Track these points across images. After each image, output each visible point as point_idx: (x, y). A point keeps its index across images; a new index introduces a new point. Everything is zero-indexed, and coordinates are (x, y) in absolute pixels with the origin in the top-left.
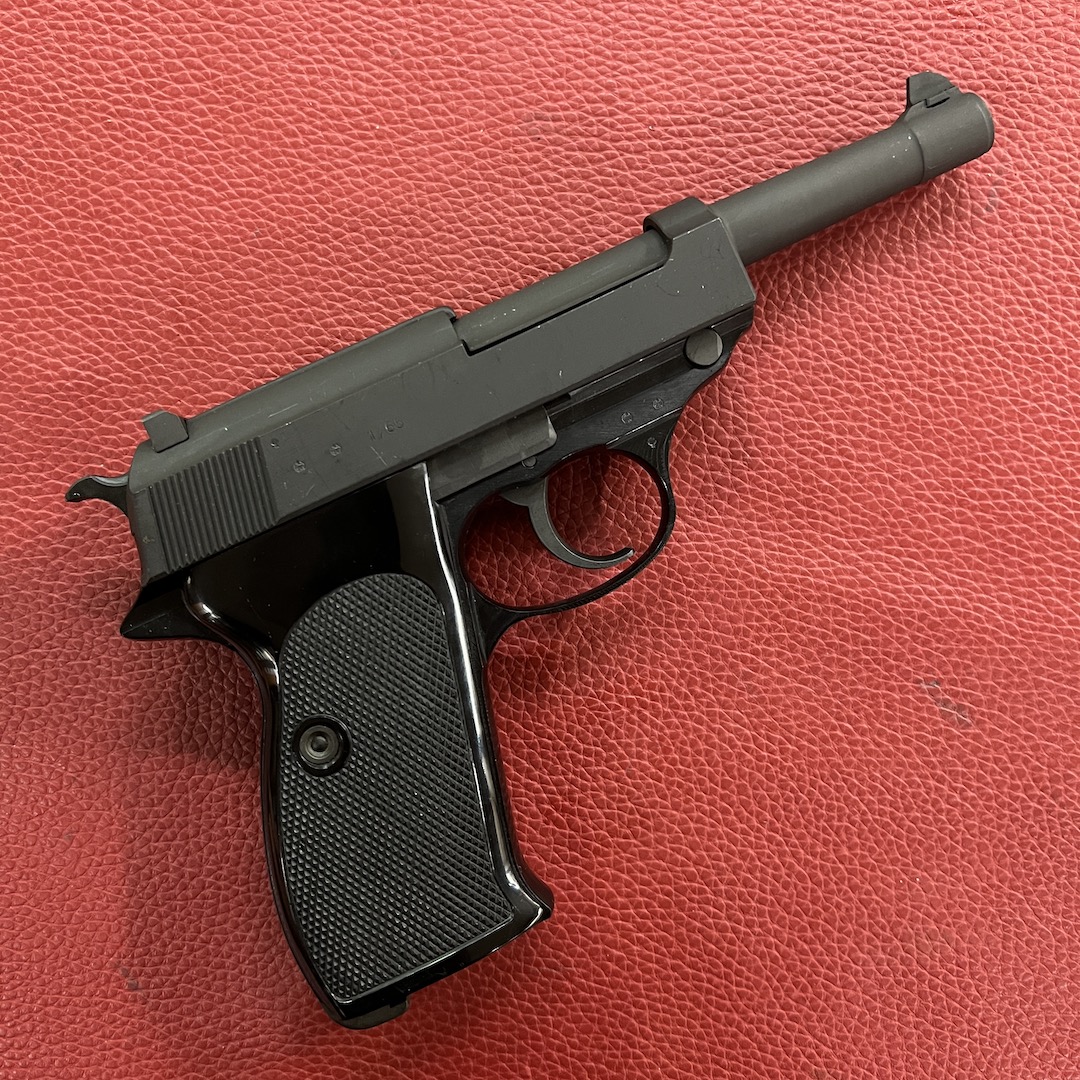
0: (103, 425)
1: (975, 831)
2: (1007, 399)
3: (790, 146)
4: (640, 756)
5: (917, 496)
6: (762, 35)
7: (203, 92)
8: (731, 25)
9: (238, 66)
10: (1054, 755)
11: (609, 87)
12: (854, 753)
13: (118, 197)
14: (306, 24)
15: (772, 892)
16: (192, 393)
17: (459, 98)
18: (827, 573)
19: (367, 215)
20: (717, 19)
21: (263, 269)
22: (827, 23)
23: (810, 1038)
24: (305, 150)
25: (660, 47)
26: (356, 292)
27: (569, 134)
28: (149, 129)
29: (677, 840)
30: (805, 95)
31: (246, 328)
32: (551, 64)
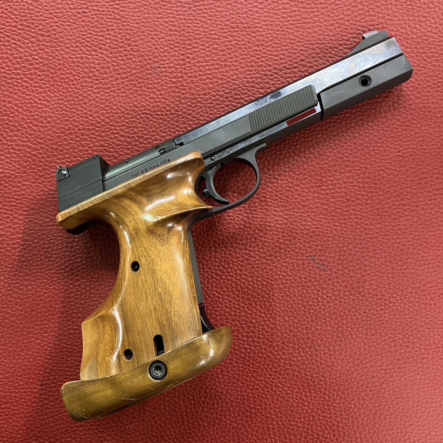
0: (15, 189)
1: (332, 308)
2: (331, 155)
3: (249, 70)
4: (212, 290)
5: (302, 192)
6: (236, 31)
7: (40, 68)
8: (224, 29)
9: (51, 58)
10: (358, 279)
11: (183, 55)
12: (287, 283)
13: (13, 108)
14: (74, 41)
15: (262, 335)
16: (44, 175)
17: (130, 63)
18: (272, 221)
19: (101, 107)
20: (219, 27)
21: (66, 129)
22: (259, 25)
23: (279, 385)
24: (77, 86)
25: (199, 39)
26: (99, 135)
27: (170, 73)
28: (21, 83)
29: (227, 319)
30: (252, 52)
31: (62, 151)
32: (162, 48)
